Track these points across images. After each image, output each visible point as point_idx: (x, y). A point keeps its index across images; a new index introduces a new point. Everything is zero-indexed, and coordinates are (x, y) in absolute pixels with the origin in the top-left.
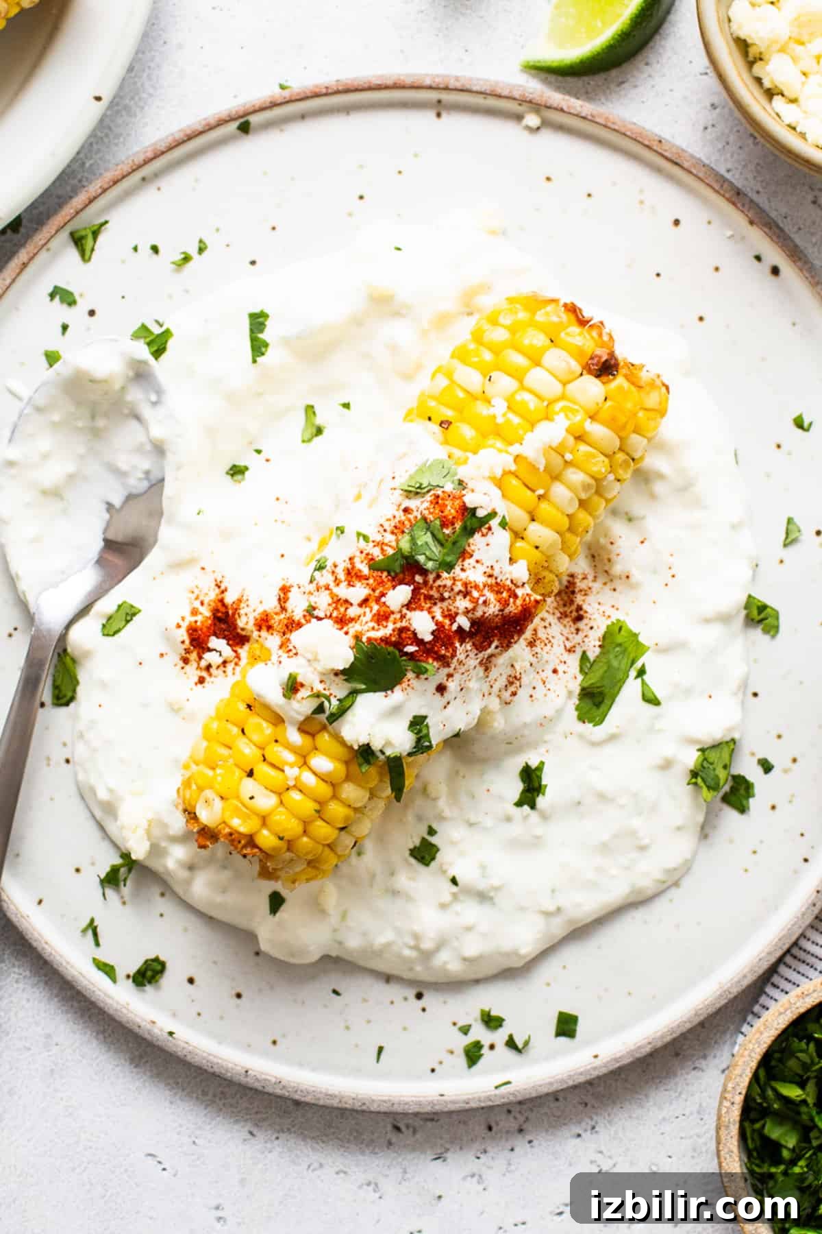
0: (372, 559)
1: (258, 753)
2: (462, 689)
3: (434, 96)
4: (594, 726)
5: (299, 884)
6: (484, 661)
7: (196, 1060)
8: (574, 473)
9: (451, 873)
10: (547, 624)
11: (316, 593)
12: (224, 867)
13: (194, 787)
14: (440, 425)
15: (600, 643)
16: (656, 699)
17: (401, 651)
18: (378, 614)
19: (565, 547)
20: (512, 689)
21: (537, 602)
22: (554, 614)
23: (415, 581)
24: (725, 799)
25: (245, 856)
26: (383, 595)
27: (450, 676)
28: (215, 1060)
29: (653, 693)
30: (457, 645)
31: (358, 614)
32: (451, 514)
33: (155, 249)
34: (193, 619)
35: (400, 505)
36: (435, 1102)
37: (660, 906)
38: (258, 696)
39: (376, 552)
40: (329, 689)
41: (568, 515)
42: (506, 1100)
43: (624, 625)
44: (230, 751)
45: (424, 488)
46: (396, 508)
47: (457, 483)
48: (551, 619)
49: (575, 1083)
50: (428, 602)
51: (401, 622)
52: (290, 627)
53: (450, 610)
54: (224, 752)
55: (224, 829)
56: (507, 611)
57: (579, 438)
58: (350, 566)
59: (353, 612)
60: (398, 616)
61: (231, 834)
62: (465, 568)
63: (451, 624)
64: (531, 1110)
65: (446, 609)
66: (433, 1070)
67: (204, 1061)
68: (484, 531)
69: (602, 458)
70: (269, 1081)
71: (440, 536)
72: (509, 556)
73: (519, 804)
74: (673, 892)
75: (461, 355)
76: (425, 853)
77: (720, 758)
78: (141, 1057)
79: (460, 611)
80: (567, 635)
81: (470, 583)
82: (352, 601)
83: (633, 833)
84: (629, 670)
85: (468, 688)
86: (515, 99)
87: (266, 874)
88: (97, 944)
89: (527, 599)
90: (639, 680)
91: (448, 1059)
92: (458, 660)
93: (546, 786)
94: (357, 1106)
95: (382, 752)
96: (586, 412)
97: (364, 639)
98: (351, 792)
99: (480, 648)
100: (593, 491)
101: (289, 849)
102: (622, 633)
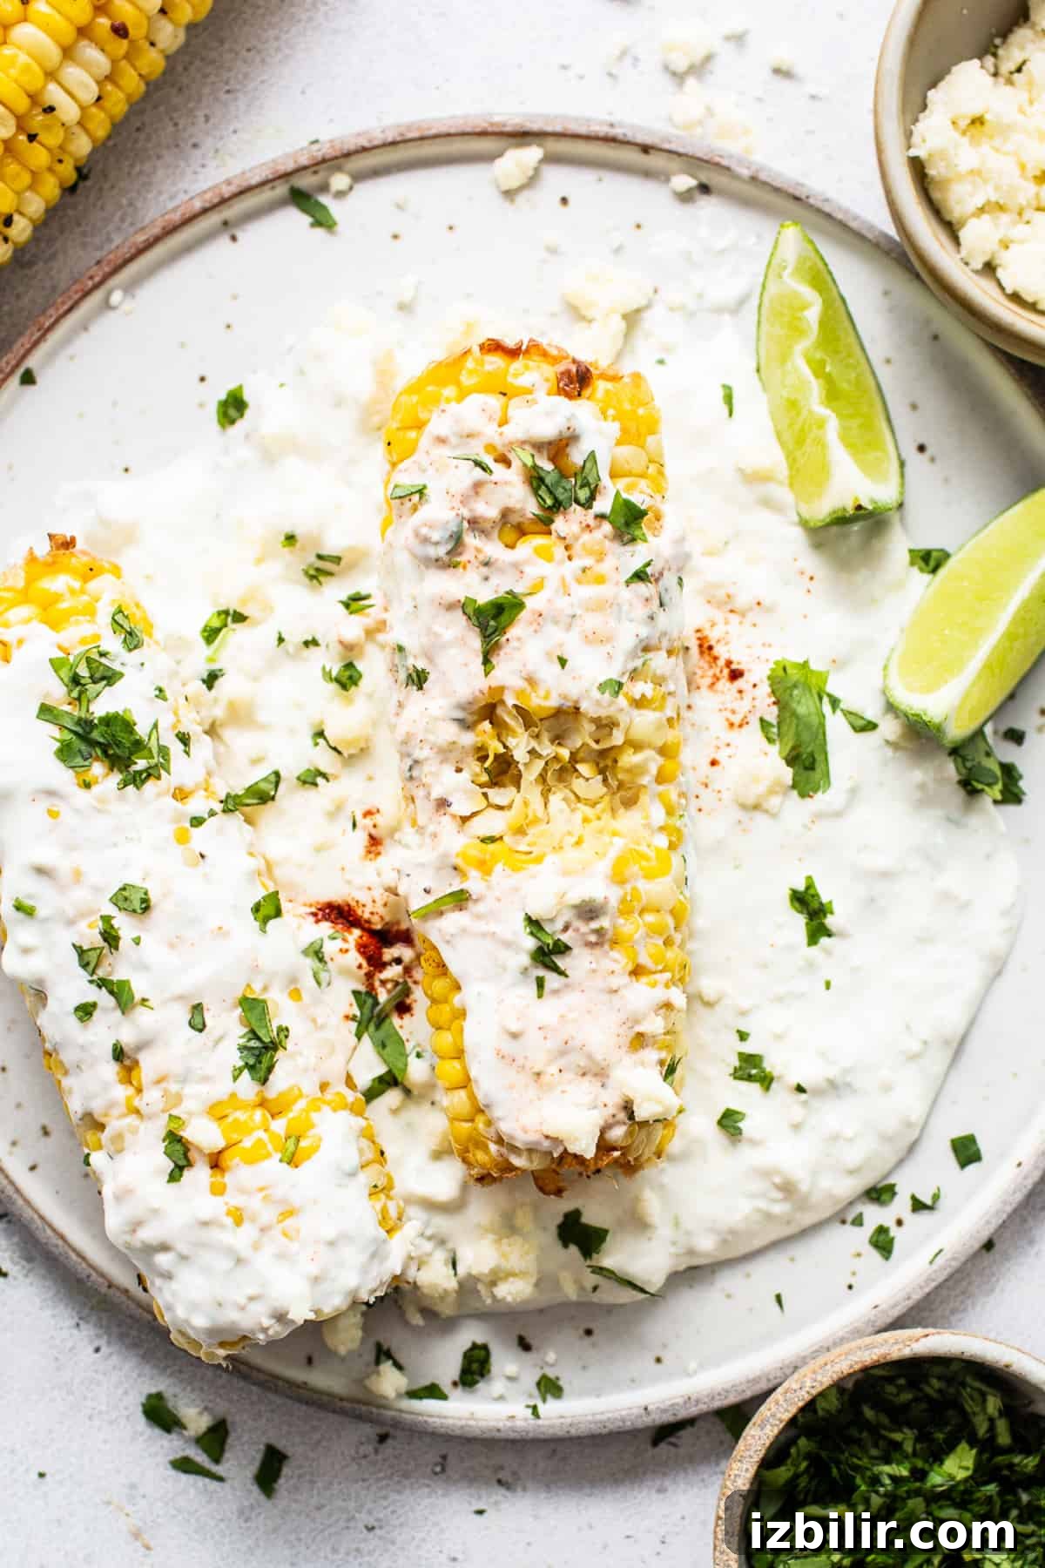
3: (214, 219)
4: (823, 793)
7: (583, 1429)
9: (792, 1081)
15: (773, 699)
16: (870, 722)
28: (604, 1417)
29: (862, 718)
36: (873, 1318)
42: (949, 1271)
43: (786, 662)
49: (1014, 1207)
66: (850, 1287)
70: (677, 1404)
73: (812, 941)
77: (977, 748)
80: (730, 706)
84: (821, 708)
86: (305, 168)
88: (402, 1368)
90: (839, 712)
91: (858, 1264)
93: (830, 902)
102: (789, 671)
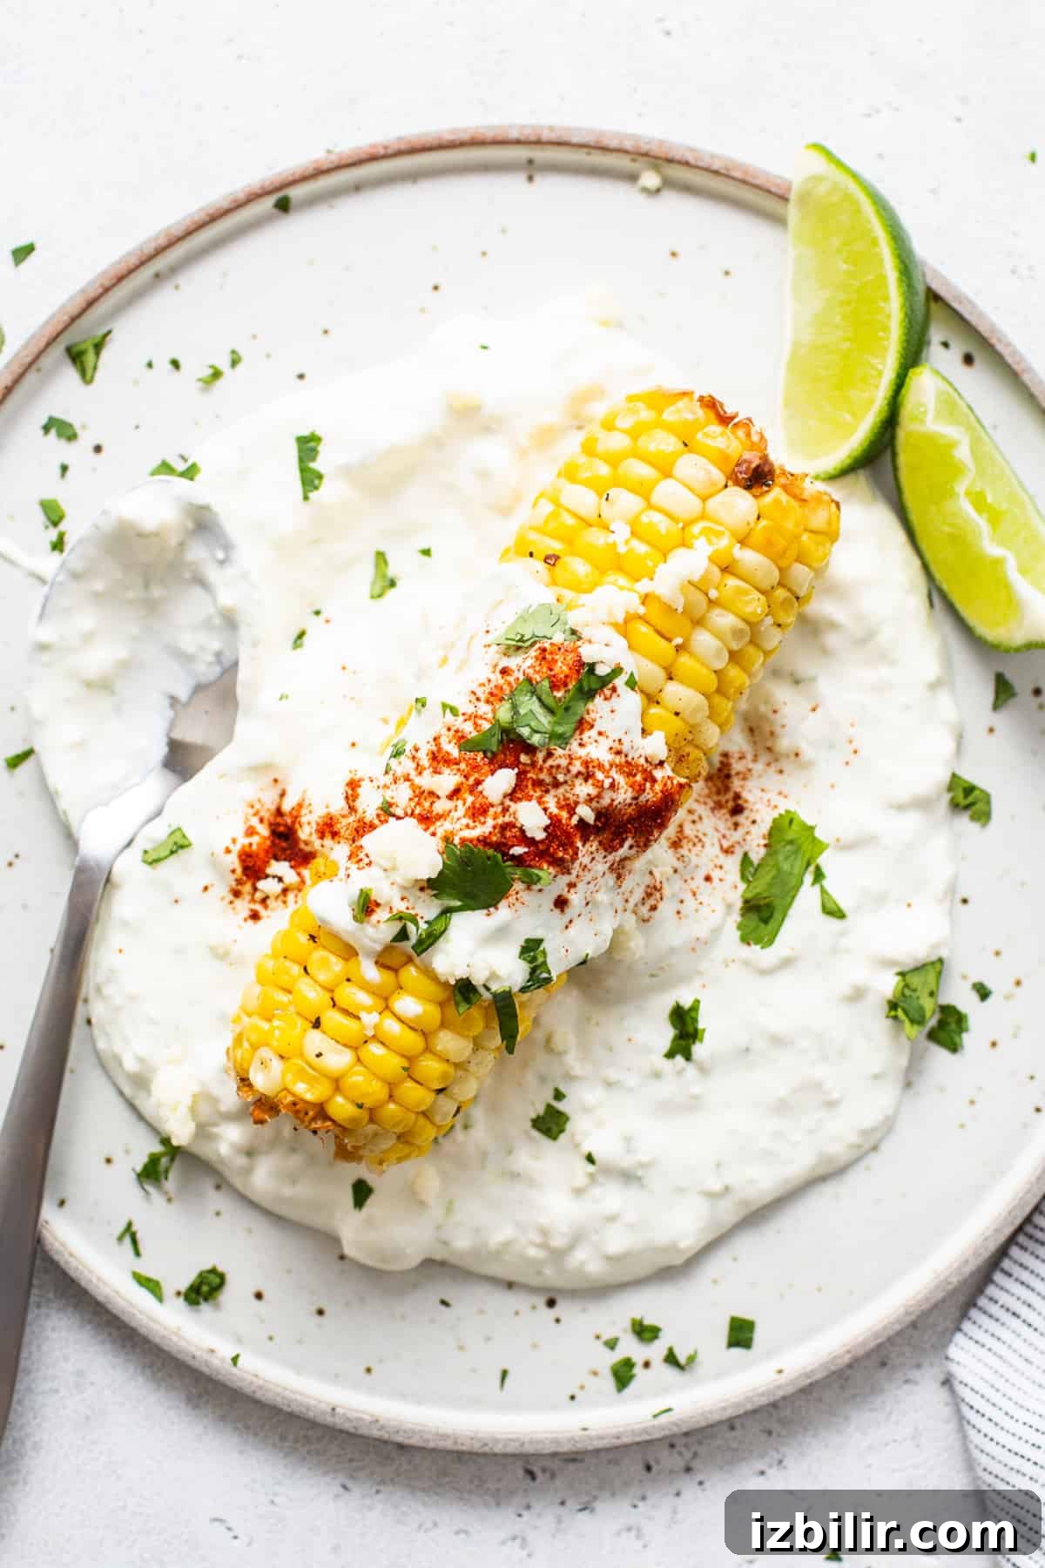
0: (463, 737)
1: (327, 996)
2: (587, 904)
3: (522, 153)
4: (762, 948)
5: (388, 1166)
6: (616, 865)
7: (268, 1397)
8: (723, 616)
9: (586, 1149)
10: (695, 817)
11: (393, 787)
12: (293, 1150)
13: (246, 1045)
14: (545, 561)
15: (766, 842)
16: (840, 910)
17: (504, 854)
18: (473, 806)
19: (713, 715)
20: (652, 902)
21: (681, 786)
22: (705, 803)
23: (519, 762)
24: (932, 1036)
25: (315, 1132)
26: (478, 782)
27: (572, 885)
28: (293, 1396)
29: (835, 903)
30: (579, 844)
31: (447, 808)
32: (562, 672)
33: (175, 364)
34: (247, 841)
35: (495, 666)
36: (577, 1439)
37: (854, 1179)
38: (323, 921)
39: (468, 728)
40: (413, 908)
41: (715, 672)
42: (666, 1432)
43: (795, 816)
44: (290, 997)
45: (527, 640)
46: (491, 669)
47: (568, 633)
48: (702, 810)
49: (755, 1407)
50: (538, 790)
51: (504, 816)
52: (361, 831)
53: (568, 799)
54: (284, 998)
55: (286, 1097)
56: (643, 798)
57: (726, 570)
58: (434, 748)
59: (441, 806)
60: (499, 809)
61: (295, 1104)
62: (584, 742)
63: (570, 818)
64: (700, 1443)
65: (562, 797)
66: (573, 1398)
67: (279, 1399)
68: (607, 692)
69: (757, 595)
70: (361, 1419)
71: (549, 701)
72: (641, 726)
73: (670, 1055)
74: (873, 1160)
75: (570, 474)
76: (551, 1123)
77: (925, 983)
78: (200, 1396)
79: (581, 800)
80: (723, 831)
81: (592, 761)
82: (439, 793)
83: (818, 1086)
84: (804, 874)
85: (596, 905)
86: (626, 152)
87: (345, 1154)
88: (138, 1253)
89: (669, 782)
90: (817, 887)
91: (591, 1382)
92: (581, 864)
93: (704, 1030)
94: (477, 1447)
95: (488, 989)
96: (734, 534)
97: (457, 841)
98: (448, 1042)
99: (609, 848)
100: (748, 639)
101: (372, 1120)
102: (794, 826)
